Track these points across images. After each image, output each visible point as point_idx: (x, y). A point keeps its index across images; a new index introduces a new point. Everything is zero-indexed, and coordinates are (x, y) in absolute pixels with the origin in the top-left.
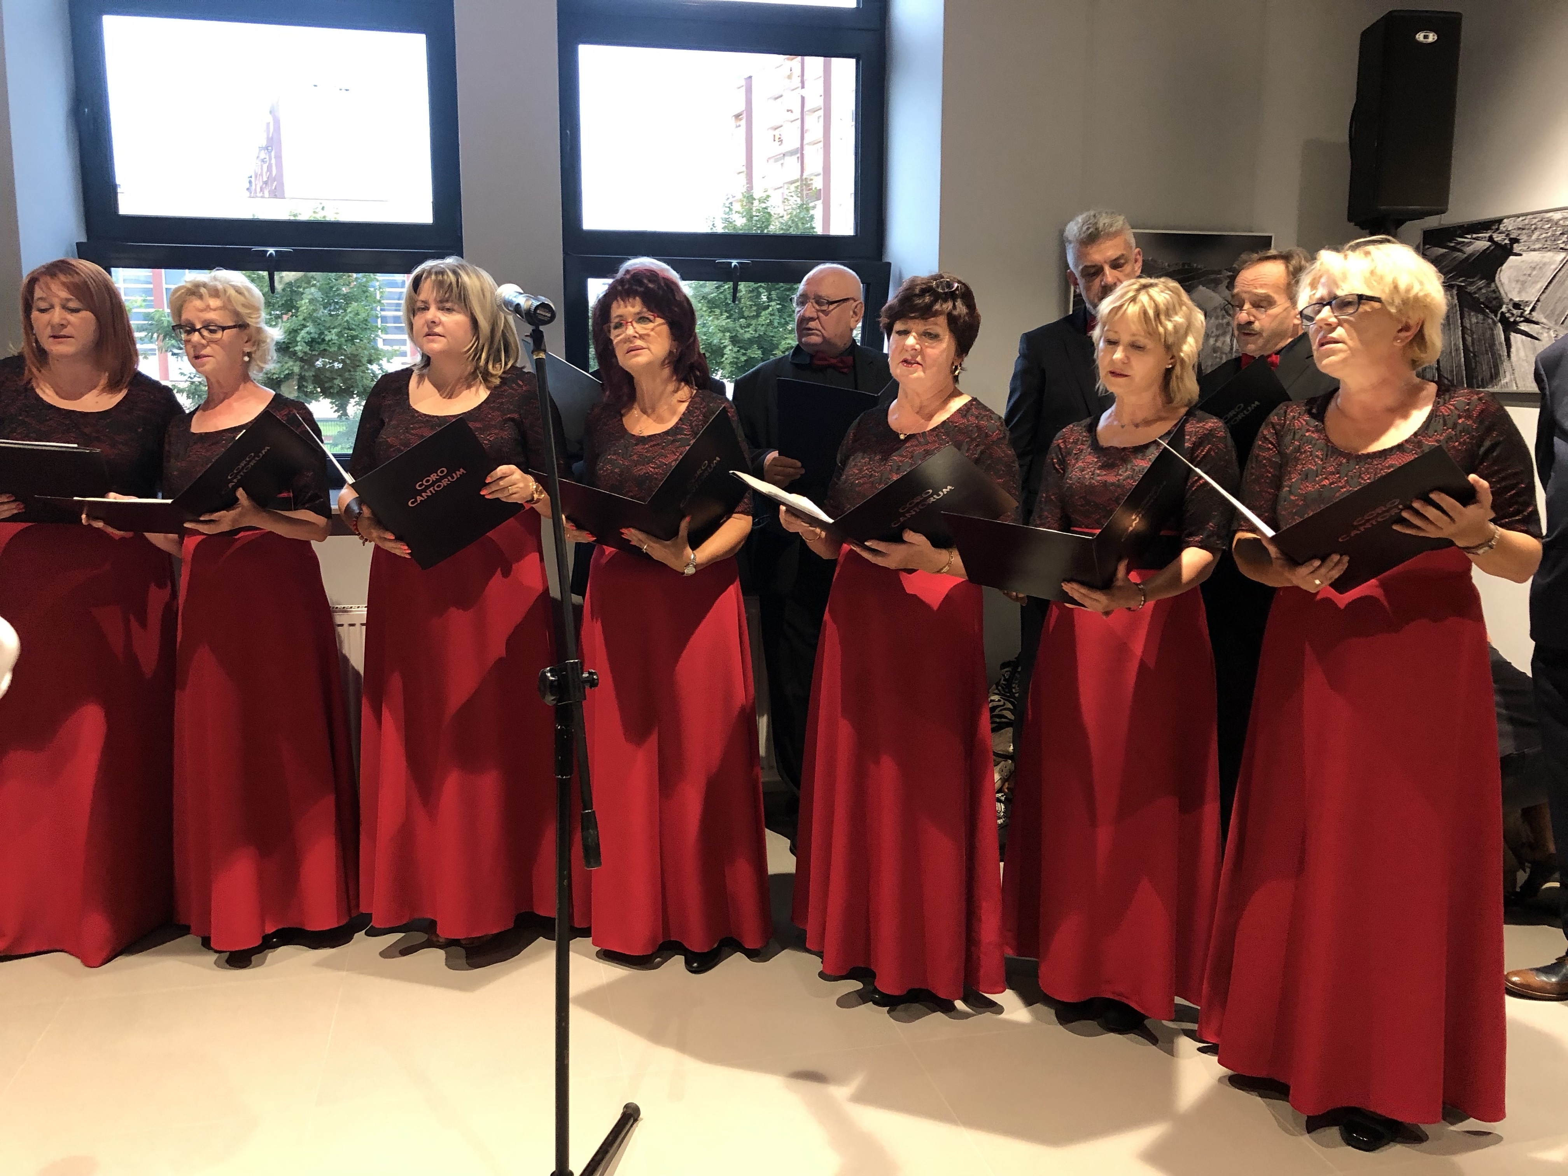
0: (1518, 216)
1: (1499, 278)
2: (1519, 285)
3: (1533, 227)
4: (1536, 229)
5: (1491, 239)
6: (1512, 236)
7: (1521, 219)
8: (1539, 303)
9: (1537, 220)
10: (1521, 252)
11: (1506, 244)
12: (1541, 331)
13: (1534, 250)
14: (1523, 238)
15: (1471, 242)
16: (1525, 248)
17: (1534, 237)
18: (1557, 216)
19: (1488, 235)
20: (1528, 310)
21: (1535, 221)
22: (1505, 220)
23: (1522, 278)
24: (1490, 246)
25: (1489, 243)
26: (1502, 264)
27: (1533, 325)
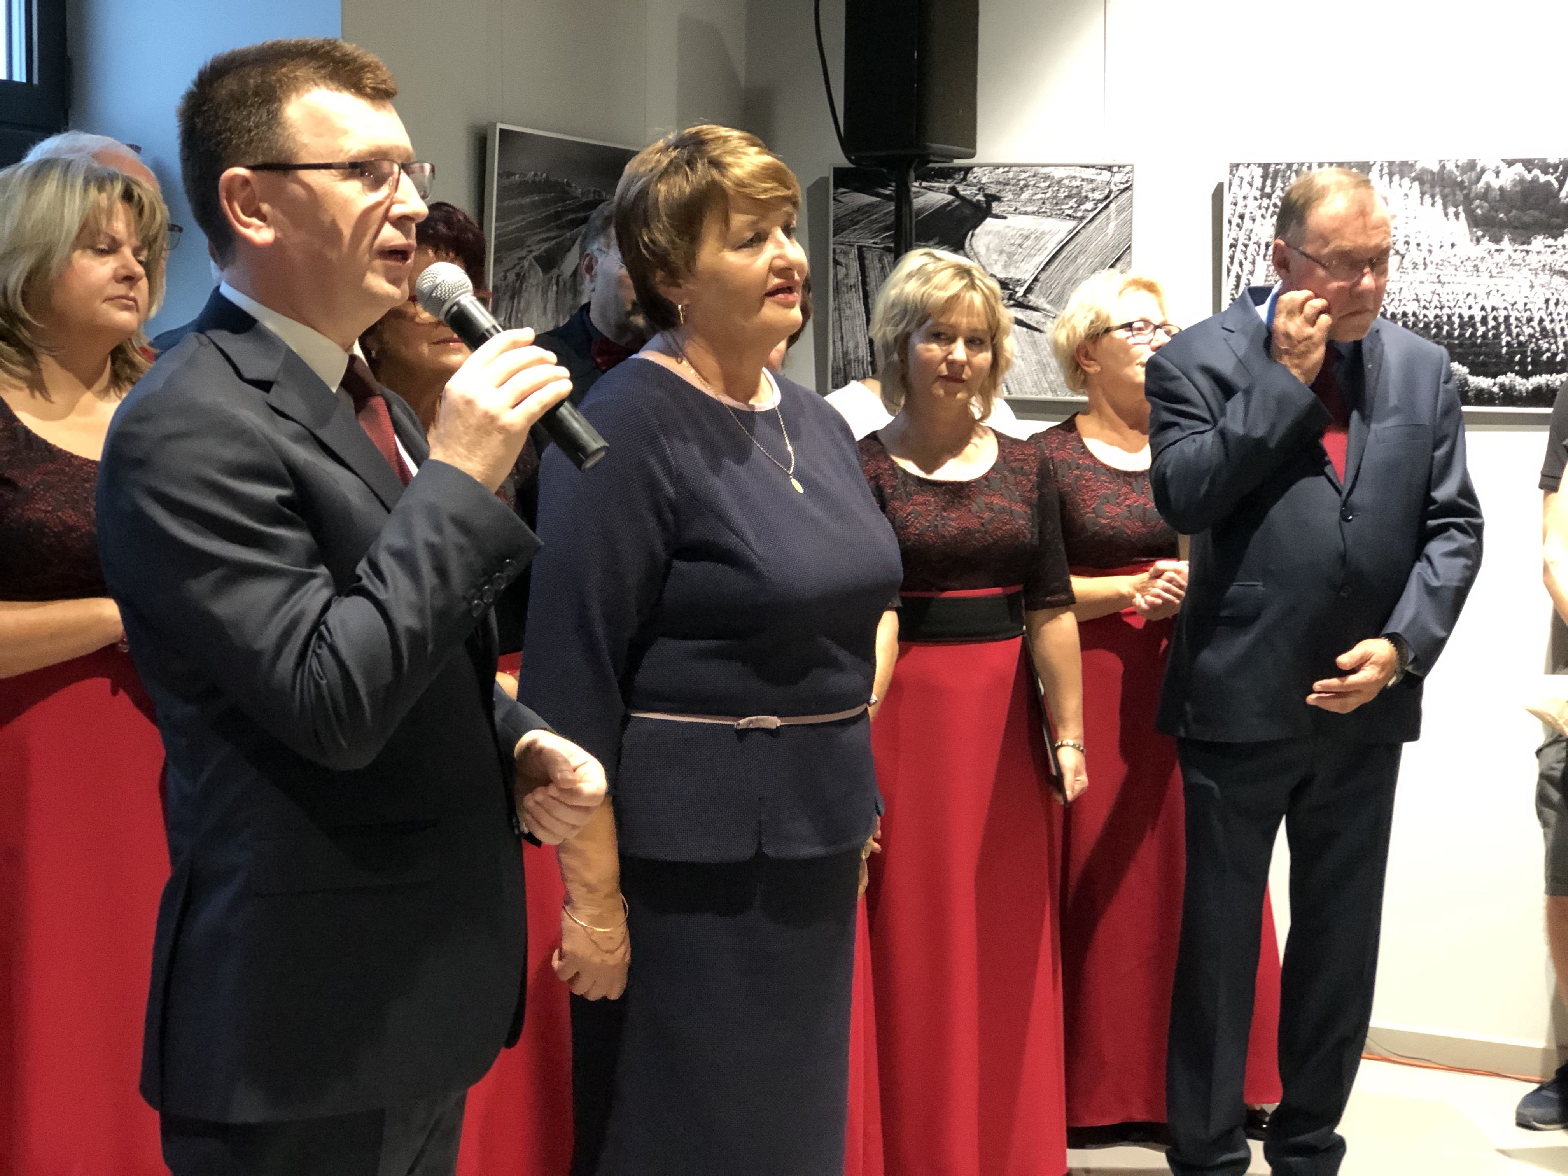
0: (997, 167)
1: (971, 245)
2: (1004, 257)
3: (1022, 183)
4: (1026, 186)
5: (953, 191)
6: (988, 192)
7: (1001, 170)
8: (1039, 284)
9: (1027, 175)
10: (1004, 214)
11: (979, 201)
12: (1043, 320)
13: (1026, 213)
14: (1007, 196)
15: (919, 192)
16: (1011, 210)
17: (1025, 196)
18: (1057, 173)
19: (948, 186)
20: (1021, 291)
21: (1024, 175)
22: (975, 169)
23: (1007, 249)
24: (953, 201)
25: (951, 197)
26: (975, 227)
27: (1028, 312)
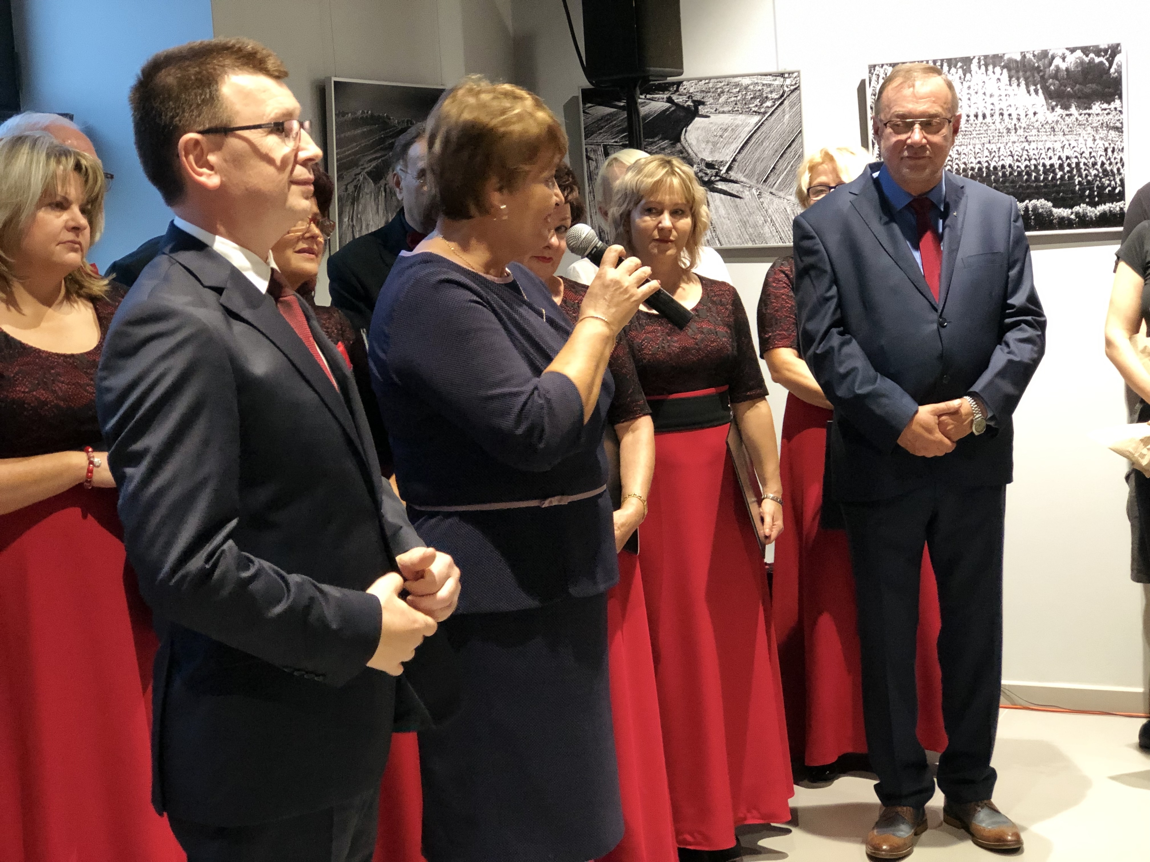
0: (700, 80)
1: (685, 138)
2: (710, 146)
3: (719, 90)
4: (723, 92)
5: (670, 100)
6: (694, 99)
7: (703, 82)
8: (736, 164)
9: (723, 84)
10: (708, 114)
11: (688, 106)
12: (741, 190)
13: (723, 112)
14: (709, 101)
15: (645, 102)
16: (713, 111)
17: (722, 99)
18: (746, 81)
19: (665, 96)
20: (724, 170)
21: (720, 85)
22: (684, 83)
23: (712, 139)
24: (670, 108)
25: (668, 105)
26: (687, 125)
27: (731, 184)
